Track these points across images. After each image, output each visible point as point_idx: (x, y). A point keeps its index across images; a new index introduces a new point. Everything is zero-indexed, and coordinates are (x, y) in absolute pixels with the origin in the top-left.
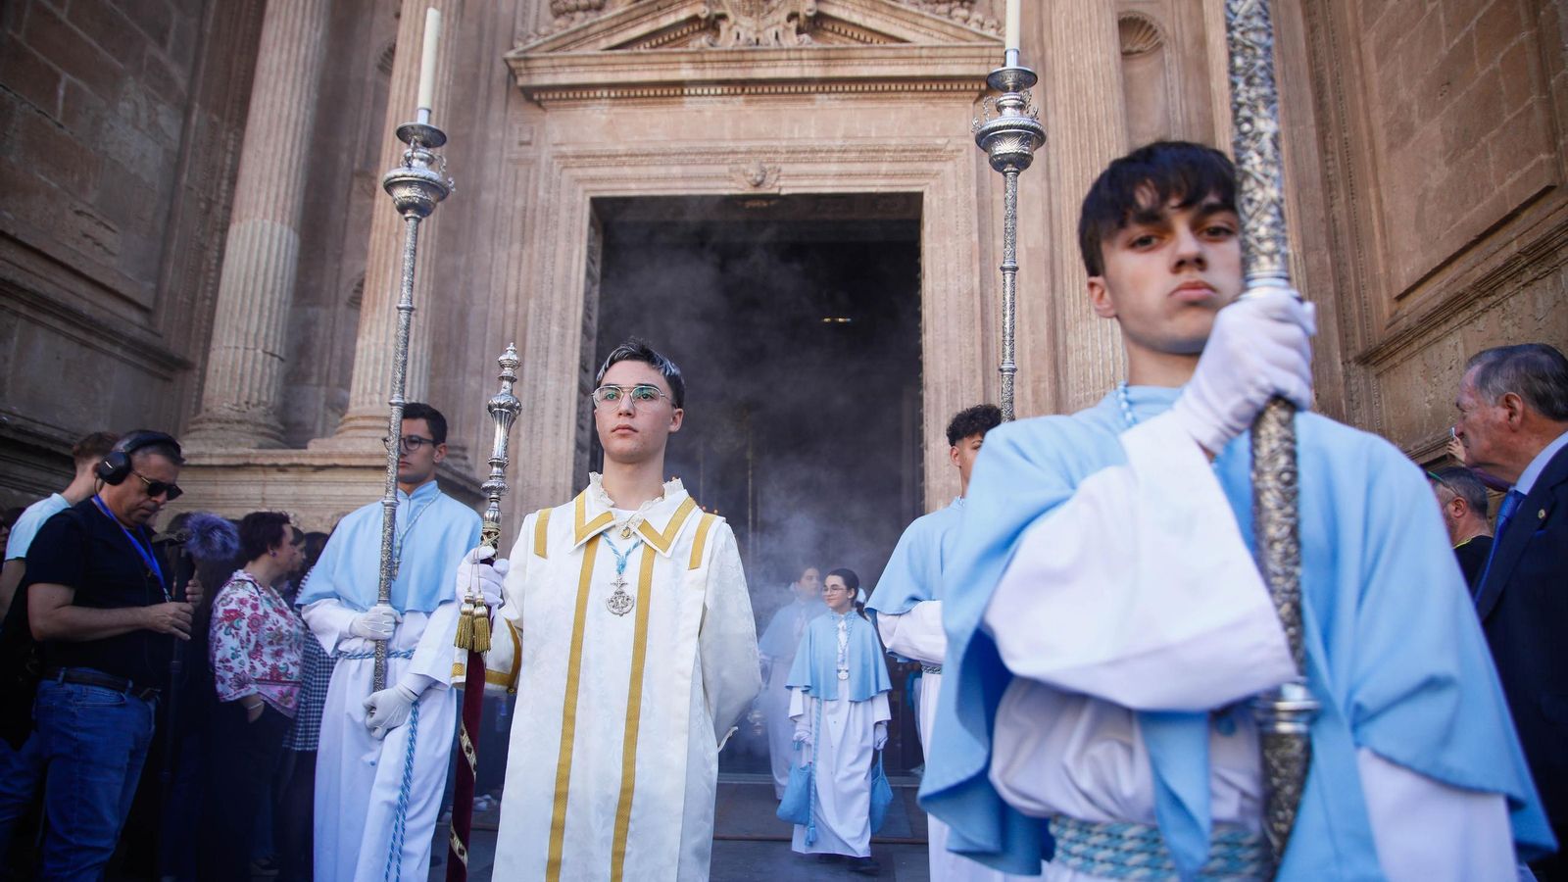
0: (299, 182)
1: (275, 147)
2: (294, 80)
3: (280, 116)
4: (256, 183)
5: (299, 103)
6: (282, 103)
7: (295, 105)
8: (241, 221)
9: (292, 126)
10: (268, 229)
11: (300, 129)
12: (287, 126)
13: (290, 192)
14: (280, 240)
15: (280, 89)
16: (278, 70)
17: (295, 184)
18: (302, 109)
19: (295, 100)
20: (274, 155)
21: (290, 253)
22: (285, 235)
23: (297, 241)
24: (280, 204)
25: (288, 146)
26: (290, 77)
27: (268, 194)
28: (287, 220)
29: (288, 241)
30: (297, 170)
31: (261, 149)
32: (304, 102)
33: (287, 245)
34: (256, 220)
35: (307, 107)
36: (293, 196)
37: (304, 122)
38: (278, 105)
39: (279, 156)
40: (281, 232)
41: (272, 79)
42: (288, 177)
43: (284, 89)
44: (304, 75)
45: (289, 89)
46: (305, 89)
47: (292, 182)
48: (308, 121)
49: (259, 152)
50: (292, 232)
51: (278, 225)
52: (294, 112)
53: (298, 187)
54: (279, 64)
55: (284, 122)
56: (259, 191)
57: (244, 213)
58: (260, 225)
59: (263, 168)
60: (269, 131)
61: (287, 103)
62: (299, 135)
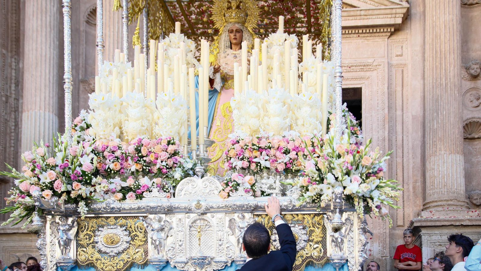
0: (55, 90)
1: (41, 72)
2: (46, 35)
3: (41, 56)
4: (33, 91)
5: (50, 48)
6: (42, 49)
7: (48, 49)
8: (28, 111)
9: (48, 61)
10: (43, 115)
11: (52, 62)
12: (46, 60)
13: (51, 96)
14: (49, 121)
15: (39, 41)
16: (37, 30)
17: (53, 91)
18: (52, 50)
19: (48, 46)
20: (41, 76)
21: (54, 126)
22: (51, 118)
23: (57, 120)
24: (47, 102)
25: (47, 71)
26: (44, 34)
27: (40, 97)
28: (51, 110)
29: (53, 121)
30: (53, 84)
31: (34, 73)
32: (52, 47)
33: (53, 123)
34: (36, 111)
35: (54, 50)
36: (53, 98)
37: (54, 58)
38: (39, 50)
39: (43, 77)
40: (49, 117)
41: (35, 35)
42: (49, 87)
43: (41, 40)
44: (50, 31)
45: (44, 40)
46: (52, 40)
47: (51, 91)
48: (55, 57)
49: (33, 75)
50: (54, 116)
51: (47, 113)
52: (48, 53)
53: (55, 93)
54: (37, 26)
55: (43, 59)
56: (36, 96)
57: (30, 107)
58: (38, 114)
59: (36, 83)
60: (37, 64)
61: (44, 48)
62: (52, 65)
